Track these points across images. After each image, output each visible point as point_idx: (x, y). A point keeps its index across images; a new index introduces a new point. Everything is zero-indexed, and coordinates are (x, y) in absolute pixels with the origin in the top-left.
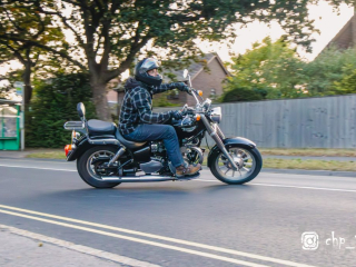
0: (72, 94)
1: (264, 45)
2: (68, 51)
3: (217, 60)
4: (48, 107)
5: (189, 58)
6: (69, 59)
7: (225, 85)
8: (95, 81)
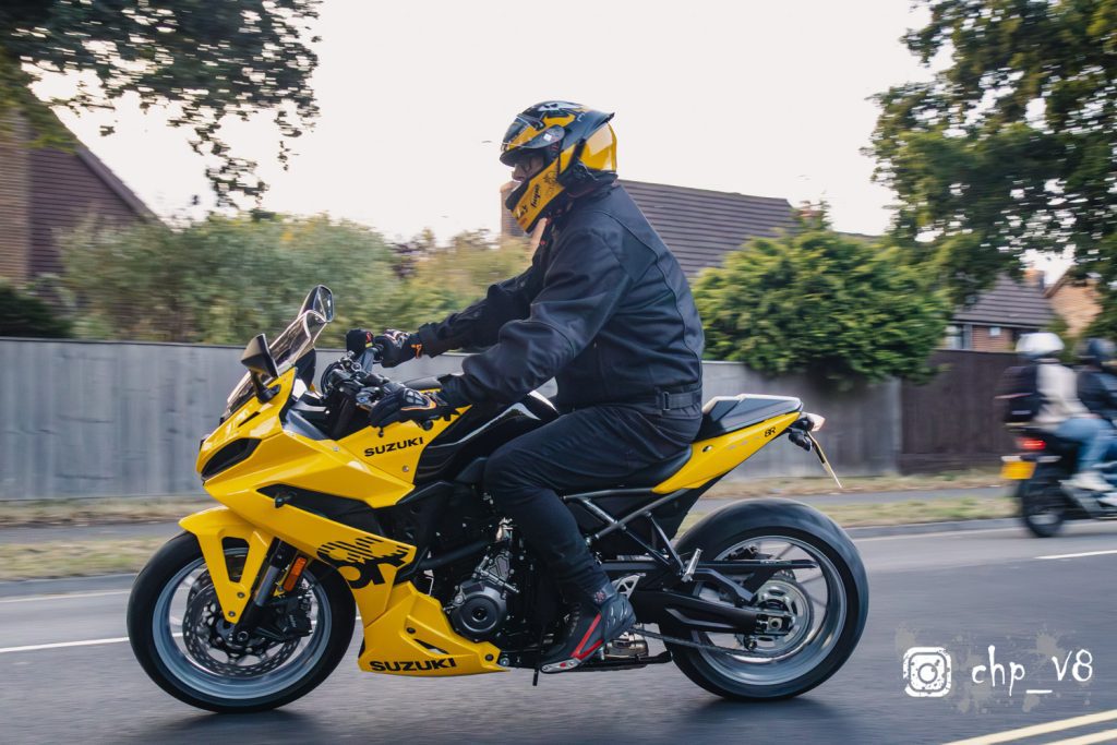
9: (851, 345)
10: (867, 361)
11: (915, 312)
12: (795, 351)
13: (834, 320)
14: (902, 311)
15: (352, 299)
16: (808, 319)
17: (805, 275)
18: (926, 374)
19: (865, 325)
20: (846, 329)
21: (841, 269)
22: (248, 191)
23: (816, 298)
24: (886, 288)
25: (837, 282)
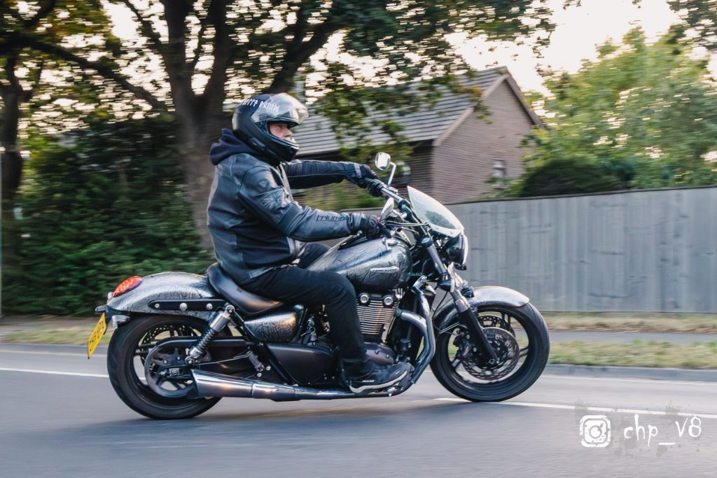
0: (131, 176)
1: (628, 49)
2: (121, 62)
3: (509, 86)
4: (65, 207)
5: (437, 81)
6: (122, 82)
7: (529, 153)
8: (191, 143)
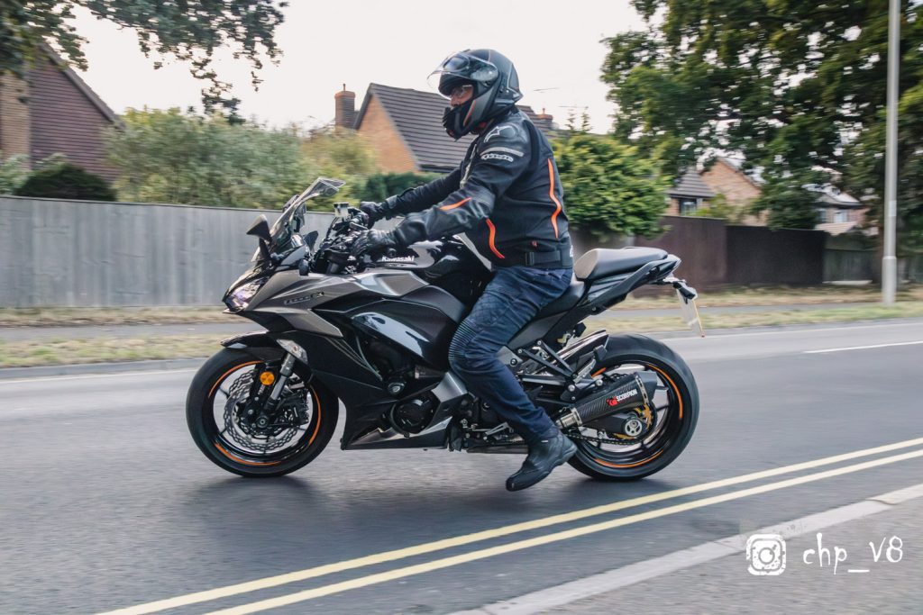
9: (609, 212)
10: (620, 223)
11: (650, 191)
12: (573, 215)
13: (599, 196)
14: (643, 189)
15: (291, 177)
16: (582, 195)
17: (579, 165)
18: (655, 232)
19: (619, 199)
20: (606, 201)
21: (602, 161)
22: (227, 104)
23: (587, 180)
24: (631, 174)
25: (599, 170)
